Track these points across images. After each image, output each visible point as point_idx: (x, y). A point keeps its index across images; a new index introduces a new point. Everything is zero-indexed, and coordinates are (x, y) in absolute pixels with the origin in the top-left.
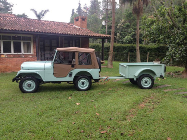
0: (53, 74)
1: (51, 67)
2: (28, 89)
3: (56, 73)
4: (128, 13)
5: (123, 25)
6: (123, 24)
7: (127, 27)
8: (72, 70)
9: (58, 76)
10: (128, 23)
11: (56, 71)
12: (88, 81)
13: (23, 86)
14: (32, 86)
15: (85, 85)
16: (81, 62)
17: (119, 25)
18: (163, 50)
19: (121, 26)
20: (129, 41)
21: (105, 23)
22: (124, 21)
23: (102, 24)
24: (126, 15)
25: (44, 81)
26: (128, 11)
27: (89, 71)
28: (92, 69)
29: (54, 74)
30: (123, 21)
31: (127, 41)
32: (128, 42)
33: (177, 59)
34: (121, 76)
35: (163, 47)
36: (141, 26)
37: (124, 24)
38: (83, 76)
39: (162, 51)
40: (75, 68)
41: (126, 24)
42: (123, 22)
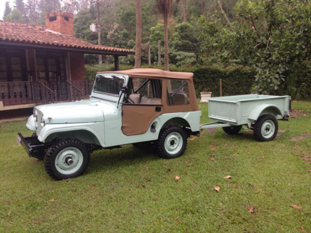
0: (120, 128)
1: (117, 113)
2: (65, 169)
3: (125, 127)
4: (125, 12)
5: (116, 34)
6: (116, 31)
7: (125, 36)
8: (157, 117)
9: (131, 133)
10: (125, 31)
11: (126, 122)
12: (181, 137)
13: (56, 163)
14: (75, 161)
15: (175, 146)
16: (171, 100)
17: (111, 32)
18: (206, 75)
19: (113, 35)
20: (130, 61)
21: (97, 27)
22: (119, 27)
23: (91, 29)
24: (122, 16)
25: (103, 145)
26: (124, 10)
27: (186, 116)
28: (189, 113)
29: (124, 129)
30: (116, 26)
31: (126, 61)
32: (128, 62)
33: (275, 86)
34: (217, 121)
35: (205, 70)
36: (149, 36)
37: (118, 33)
38: (173, 128)
39: (204, 76)
40: (161, 113)
41: (122, 32)
42: (117, 29)
